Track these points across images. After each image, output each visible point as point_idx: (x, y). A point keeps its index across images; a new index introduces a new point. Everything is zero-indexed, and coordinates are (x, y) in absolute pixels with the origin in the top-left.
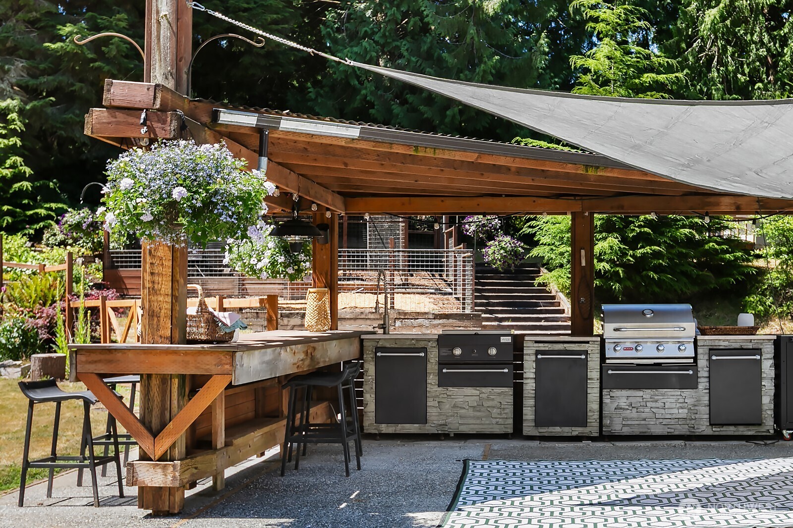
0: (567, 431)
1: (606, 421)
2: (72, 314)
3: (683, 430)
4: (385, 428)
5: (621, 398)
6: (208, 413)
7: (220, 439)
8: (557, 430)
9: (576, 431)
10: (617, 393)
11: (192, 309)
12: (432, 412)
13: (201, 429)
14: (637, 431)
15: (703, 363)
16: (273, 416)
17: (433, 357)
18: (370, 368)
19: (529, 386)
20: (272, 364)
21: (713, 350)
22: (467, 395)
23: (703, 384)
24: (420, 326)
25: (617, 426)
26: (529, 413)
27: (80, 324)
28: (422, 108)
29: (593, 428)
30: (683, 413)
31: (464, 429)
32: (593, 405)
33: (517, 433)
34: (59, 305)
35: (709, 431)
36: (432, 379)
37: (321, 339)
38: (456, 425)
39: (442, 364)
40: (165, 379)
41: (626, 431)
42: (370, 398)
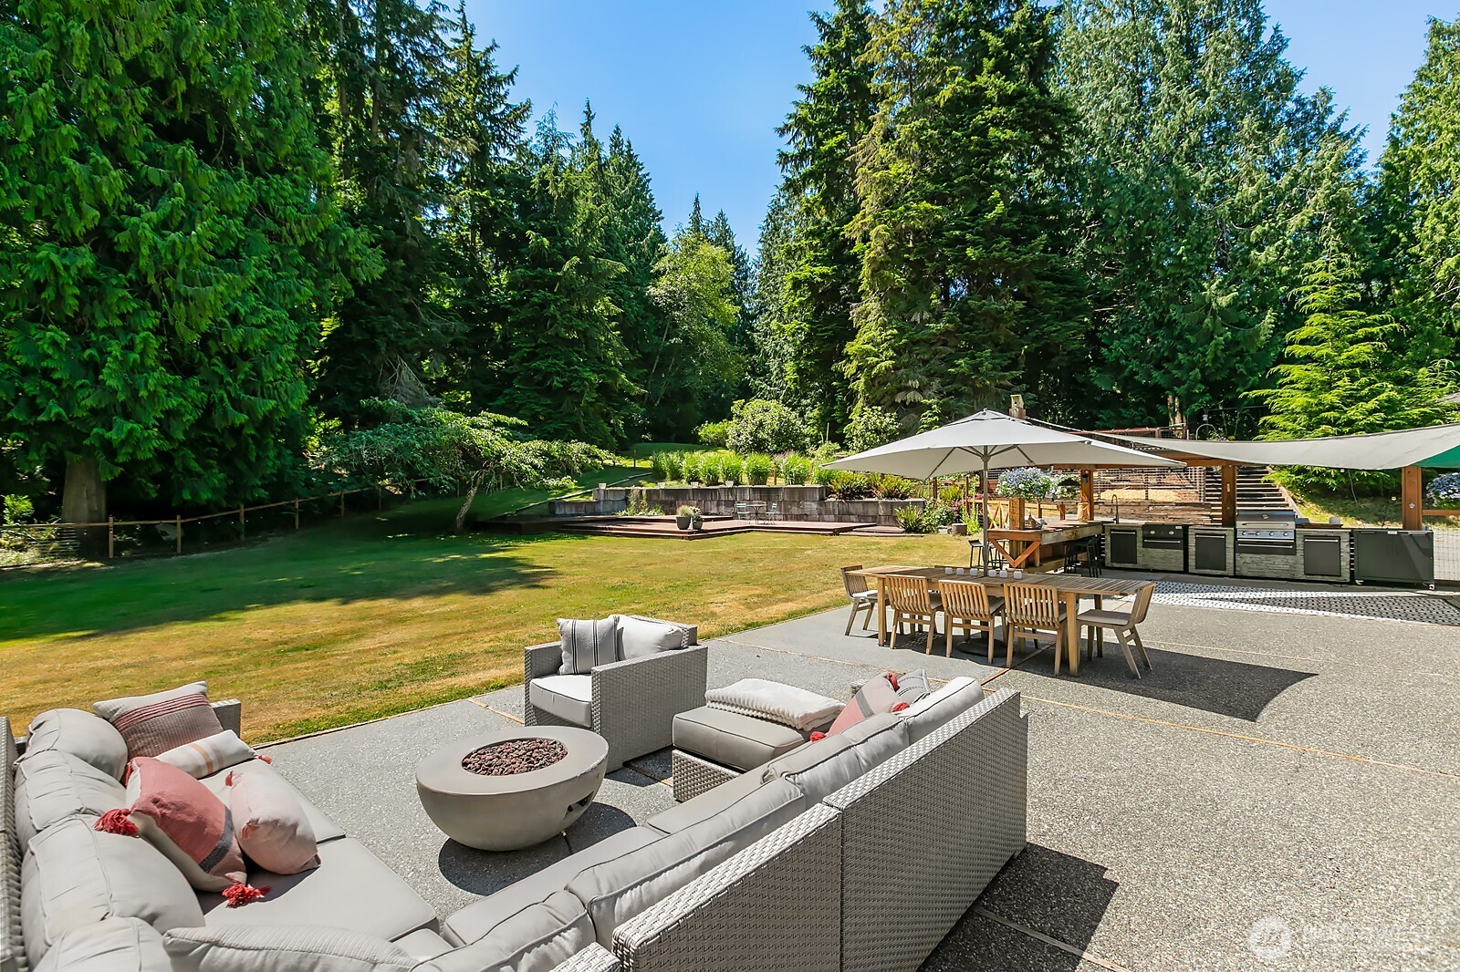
0: (1214, 572)
1: (1238, 569)
2: (969, 505)
3: (1288, 576)
4: (1115, 565)
5: (1247, 557)
6: (1033, 554)
7: (1038, 564)
8: (1208, 571)
9: (1220, 572)
10: (1243, 555)
11: (1026, 518)
12: (1139, 559)
13: (1031, 559)
14: (1256, 575)
15: (1299, 542)
16: (1061, 557)
17: (1140, 534)
18: (1108, 539)
19: (1192, 549)
20: (1057, 538)
21: (1306, 536)
22: (1158, 552)
23: (1300, 553)
24: (1166, 510)
25: (1245, 572)
26: (1192, 562)
27: (973, 510)
28: (1174, 372)
29: (1230, 571)
30: (1287, 567)
31: (1156, 568)
32: (1229, 560)
33: (1186, 571)
34: (962, 501)
35: (1304, 578)
36: (1139, 544)
37: (1081, 526)
38: (1152, 565)
39: (1144, 538)
40: (1017, 542)
41: (1250, 574)
42: (1108, 551)
